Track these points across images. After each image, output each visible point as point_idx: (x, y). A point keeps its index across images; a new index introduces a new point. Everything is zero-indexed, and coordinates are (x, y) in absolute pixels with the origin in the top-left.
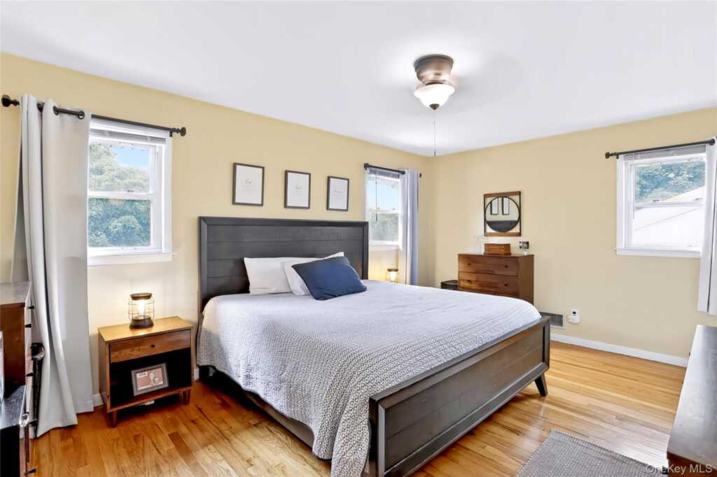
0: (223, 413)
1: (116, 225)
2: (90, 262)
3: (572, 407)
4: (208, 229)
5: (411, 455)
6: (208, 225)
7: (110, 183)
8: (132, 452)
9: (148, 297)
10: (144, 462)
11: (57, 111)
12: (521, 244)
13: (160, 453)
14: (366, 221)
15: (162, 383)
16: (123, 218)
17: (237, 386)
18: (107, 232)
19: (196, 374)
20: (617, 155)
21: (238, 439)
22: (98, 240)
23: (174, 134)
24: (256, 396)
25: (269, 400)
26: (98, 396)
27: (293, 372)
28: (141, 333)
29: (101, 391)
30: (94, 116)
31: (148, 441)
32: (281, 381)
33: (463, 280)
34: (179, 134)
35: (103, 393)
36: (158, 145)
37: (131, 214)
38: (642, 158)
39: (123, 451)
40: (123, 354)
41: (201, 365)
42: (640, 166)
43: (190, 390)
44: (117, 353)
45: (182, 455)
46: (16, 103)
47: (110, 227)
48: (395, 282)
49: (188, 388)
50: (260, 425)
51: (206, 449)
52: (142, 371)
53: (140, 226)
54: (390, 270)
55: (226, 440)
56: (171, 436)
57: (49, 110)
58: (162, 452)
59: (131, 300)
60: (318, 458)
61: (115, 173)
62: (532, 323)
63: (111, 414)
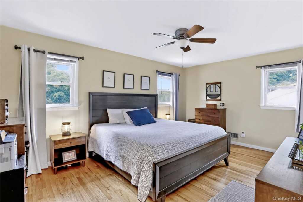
0: (98, 170)
1: (56, 95)
2: (47, 110)
3: (239, 171)
4: (93, 97)
5: (170, 186)
6: (93, 95)
7: (53, 78)
8: (63, 183)
9: (69, 124)
10: (67, 187)
11: (35, 51)
12: (221, 104)
13: (73, 184)
14: (157, 94)
15: (74, 158)
16: (59, 92)
17: (103, 159)
18: (52, 98)
19: (87, 155)
20: (261, 67)
21: (104, 180)
22: (48, 101)
23: (80, 59)
24: (111, 162)
25: (115, 164)
26: (49, 162)
27: (125, 153)
28: (66, 138)
29: (50, 161)
30: (49, 53)
31: (69, 180)
32: (120, 156)
33: (197, 119)
34: (81, 59)
35: (51, 161)
36: (73, 64)
37: (62, 91)
38: (271, 68)
39: (59, 183)
40: (59, 146)
41: (89, 151)
42: (270, 72)
43: (85, 161)
44: (57, 145)
45: (82, 185)
46: (20, 48)
47: (53, 96)
48: (168, 119)
49: (84, 160)
50: (112, 175)
51: (91, 183)
52: (66, 153)
53: (65, 96)
54: (166, 114)
55: (99, 180)
56: (77, 178)
57: (32, 51)
58: (74, 184)
59: (62, 125)
60: (133, 185)
61: (55, 74)
62: (222, 136)
63: (54, 169)
